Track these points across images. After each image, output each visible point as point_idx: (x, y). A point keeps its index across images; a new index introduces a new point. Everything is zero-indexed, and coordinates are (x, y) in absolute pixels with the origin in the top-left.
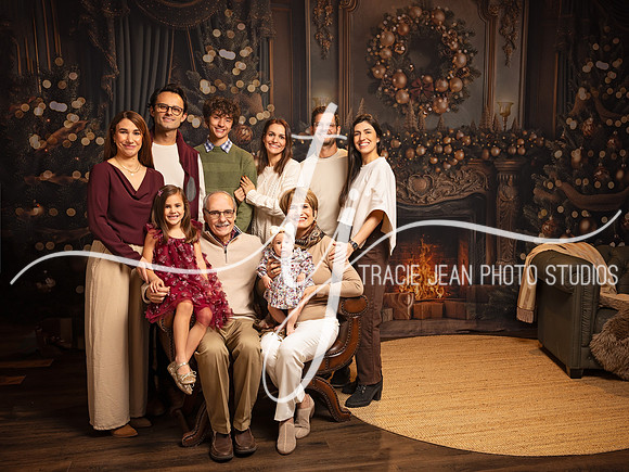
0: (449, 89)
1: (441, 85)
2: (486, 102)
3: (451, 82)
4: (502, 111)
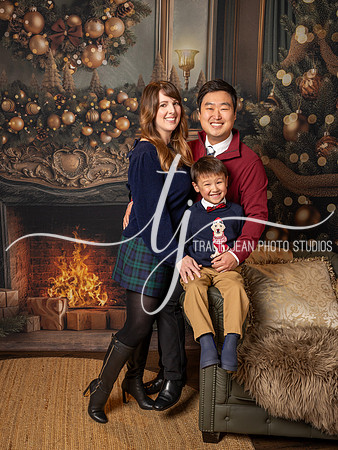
0: (105, 34)
1: (93, 29)
2: (159, 49)
3: (107, 23)
4: (182, 63)
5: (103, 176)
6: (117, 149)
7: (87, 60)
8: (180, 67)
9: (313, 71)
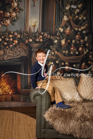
0: (10, 16)
1: (7, 15)
2: (26, 21)
3: (11, 13)
4: (32, 25)
5: (10, 56)
6: (14, 49)
7: (5, 23)
8: (32, 26)
9: (69, 28)
